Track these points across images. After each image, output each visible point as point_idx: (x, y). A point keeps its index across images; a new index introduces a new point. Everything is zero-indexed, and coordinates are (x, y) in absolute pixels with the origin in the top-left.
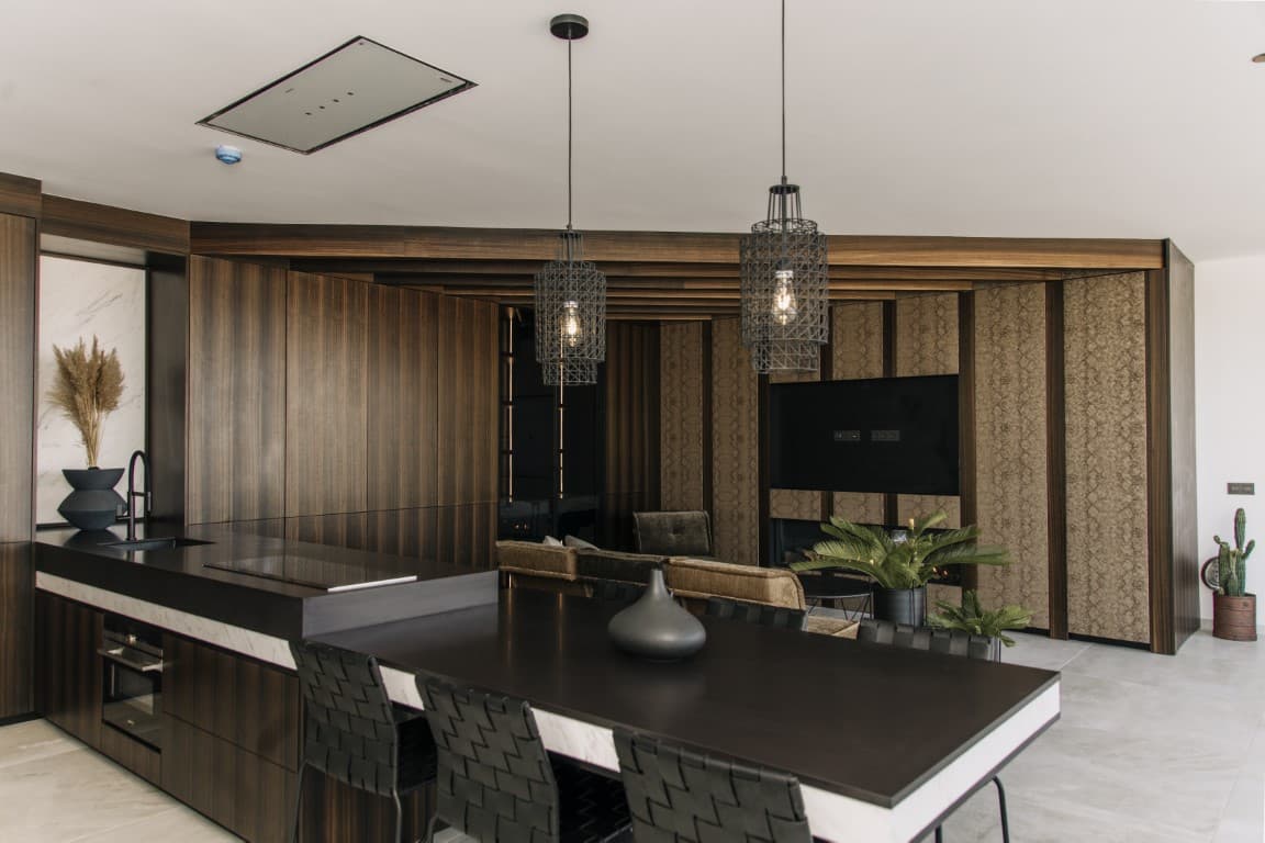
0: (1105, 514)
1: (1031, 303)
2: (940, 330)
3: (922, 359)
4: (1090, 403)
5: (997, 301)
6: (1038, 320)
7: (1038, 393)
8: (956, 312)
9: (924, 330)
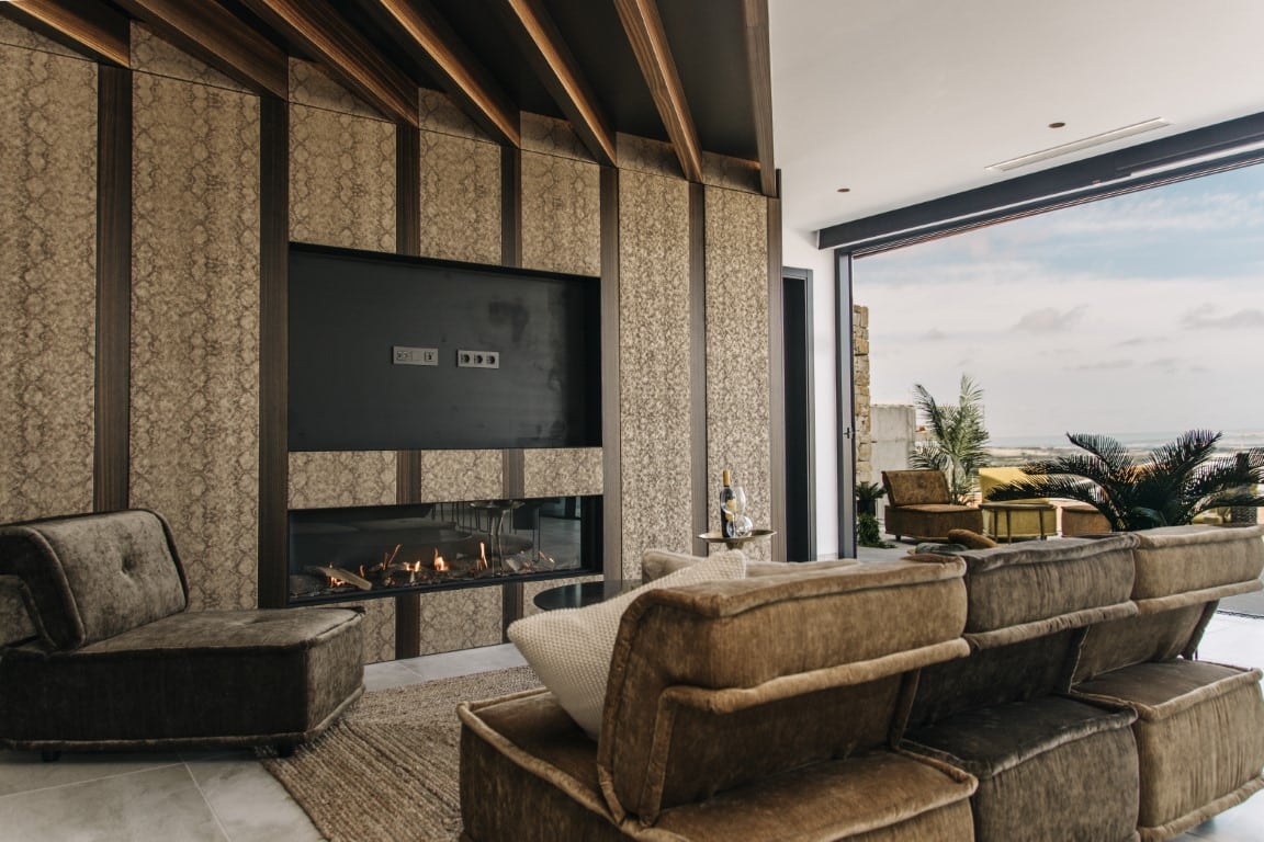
0: (739, 459)
1: (676, 203)
2: (579, 211)
3: (556, 247)
4: (727, 332)
5: (643, 189)
6: (682, 226)
7: (683, 315)
8: (597, 191)
9: (559, 205)
